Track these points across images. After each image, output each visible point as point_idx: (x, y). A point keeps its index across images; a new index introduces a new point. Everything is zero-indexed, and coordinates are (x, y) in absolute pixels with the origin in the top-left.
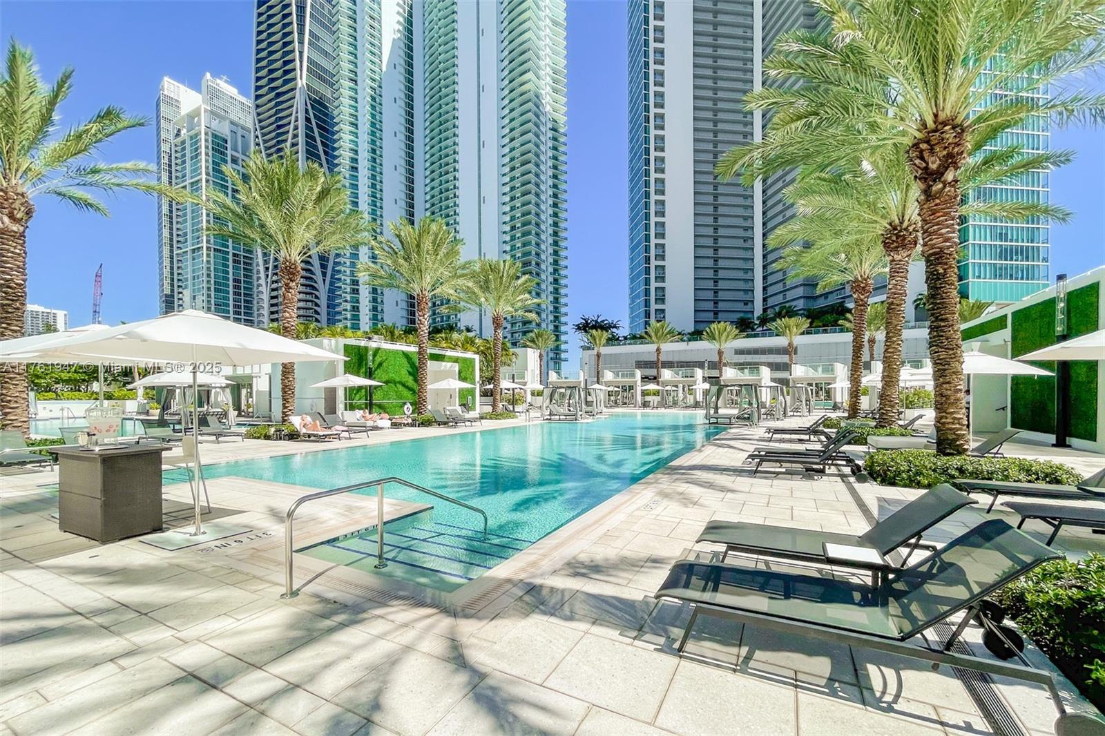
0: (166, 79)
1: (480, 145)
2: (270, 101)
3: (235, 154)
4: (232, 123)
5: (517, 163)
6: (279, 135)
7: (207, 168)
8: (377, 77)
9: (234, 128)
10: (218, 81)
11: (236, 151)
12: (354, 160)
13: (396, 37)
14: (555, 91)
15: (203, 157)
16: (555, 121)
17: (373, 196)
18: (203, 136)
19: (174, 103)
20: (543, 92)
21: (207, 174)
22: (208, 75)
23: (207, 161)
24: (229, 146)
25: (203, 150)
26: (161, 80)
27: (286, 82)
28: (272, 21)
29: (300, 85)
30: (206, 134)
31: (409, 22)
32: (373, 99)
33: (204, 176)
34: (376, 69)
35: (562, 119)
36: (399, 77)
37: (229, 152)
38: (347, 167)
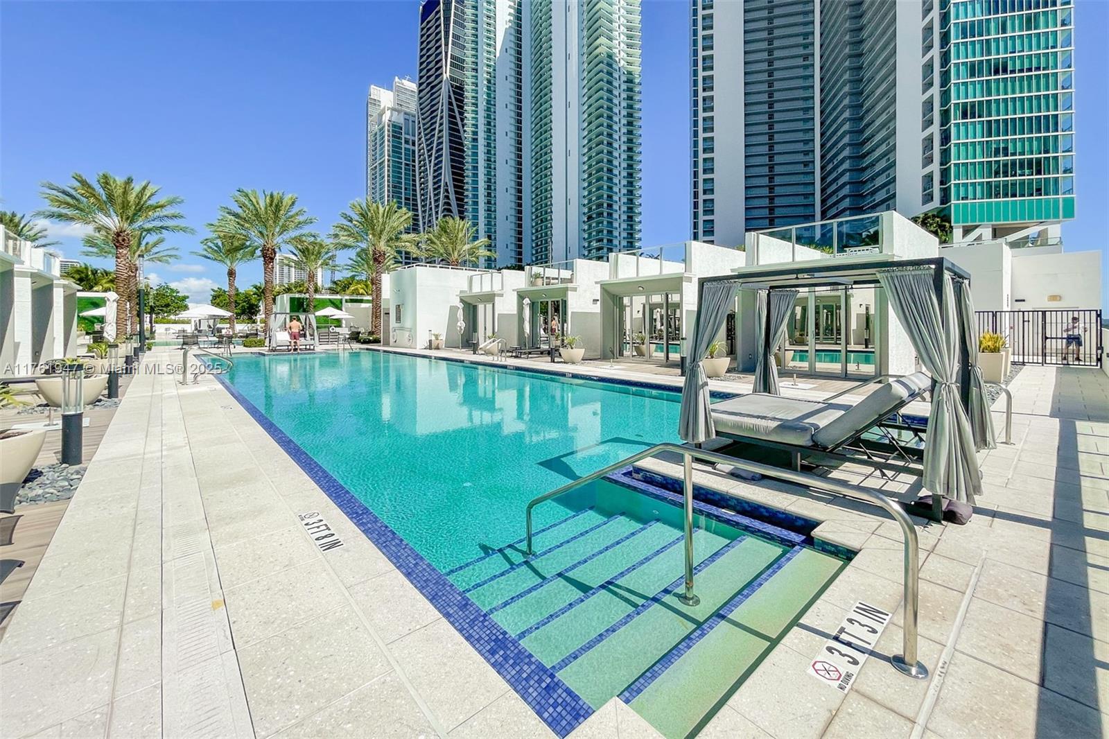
0: (372, 86)
1: (567, 105)
2: (428, 93)
3: (407, 136)
4: (405, 113)
5: (593, 117)
6: (432, 118)
7: (388, 151)
8: (492, 63)
9: (407, 117)
10: (403, 81)
11: (408, 134)
12: (475, 133)
13: (507, 27)
14: (629, 46)
15: (386, 143)
16: (630, 73)
17: (488, 160)
18: (386, 127)
19: (376, 103)
20: (616, 51)
21: (389, 156)
22: (397, 78)
23: (388, 146)
24: (403, 131)
25: (386, 137)
26: (369, 88)
27: (437, 77)
28: (429, 33)
29: (445, 78)
30: (389, 126)
31: (519, 11)
32: (489, 81)
33: (386, 157)
34: (492, 57)
35: (636, 69)
36: (511, 57)
37: (403, 136)
38: (470, 139)
